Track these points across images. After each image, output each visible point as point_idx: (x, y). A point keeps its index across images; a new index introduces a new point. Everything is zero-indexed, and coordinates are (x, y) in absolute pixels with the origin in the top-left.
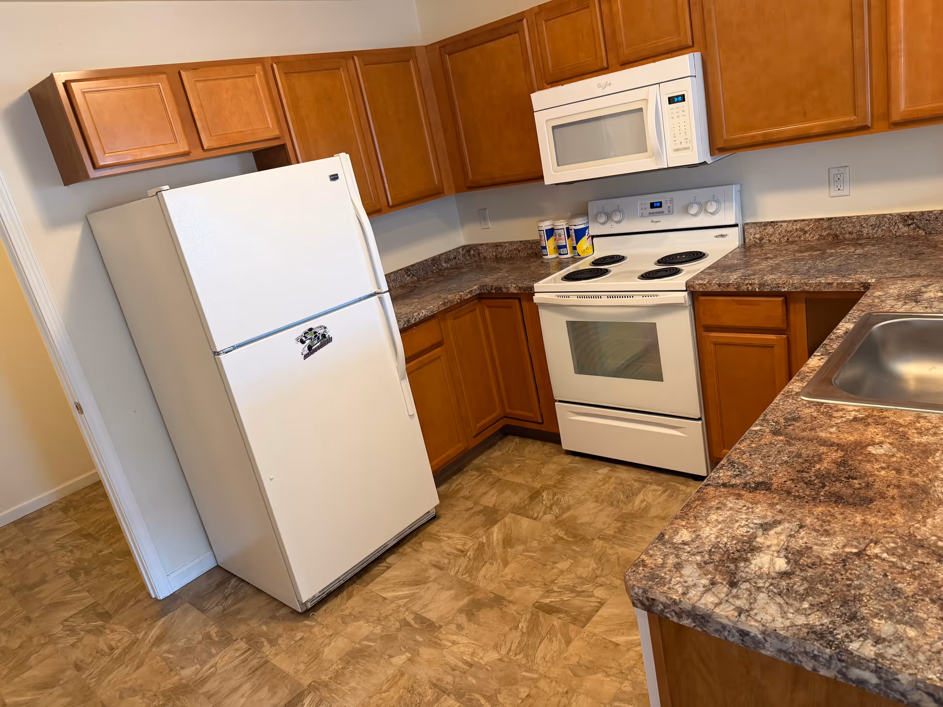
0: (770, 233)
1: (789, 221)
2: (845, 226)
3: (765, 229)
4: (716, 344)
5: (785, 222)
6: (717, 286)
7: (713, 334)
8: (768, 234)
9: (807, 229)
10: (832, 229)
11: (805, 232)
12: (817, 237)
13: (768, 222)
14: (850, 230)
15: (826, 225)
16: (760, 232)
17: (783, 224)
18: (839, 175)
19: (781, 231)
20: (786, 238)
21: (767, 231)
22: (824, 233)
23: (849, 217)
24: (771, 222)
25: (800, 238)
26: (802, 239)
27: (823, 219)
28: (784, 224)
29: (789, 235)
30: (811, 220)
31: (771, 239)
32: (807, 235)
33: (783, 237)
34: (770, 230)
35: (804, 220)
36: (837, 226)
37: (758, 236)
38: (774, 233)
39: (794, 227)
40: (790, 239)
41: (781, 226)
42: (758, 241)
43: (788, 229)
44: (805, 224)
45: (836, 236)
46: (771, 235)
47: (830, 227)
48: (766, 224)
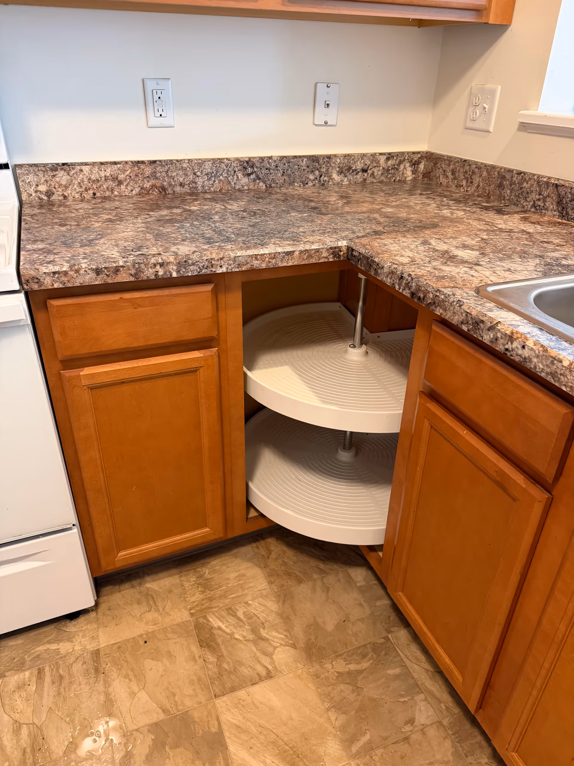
0: (64, 183)
1: (94, 164)
2: (175, 174)
3: (54, 176)
4: (92, 388)
5: (86, 164)
7: (87, 371)
8: (60, 185)
9: (121, 177)
10: (157, 178)
11: (120, 183)
12: (137, 190)
13: (58, 164)
14: (181, 180)
15: (148, 171)
16: (46, 181)
17: (83, 168)
18: (159, 92)
19: (83, 181)
20: (91, 192)
21: (58, 179)
22: (147, 185)
23: (177, 161)
24: (64, 164)
25: (112, 193)
26: (116, 193)
27: (143, 162)
28: (86, 169)
29: (95, 186)
30: (126, 163)
31: (66, 194)
32: (123, 187)
33: (86, 190)
34: (62, 177)
35: (115, 163)
36: (164, 174)
37: (43, 188)
38: (70, 183)
39: (103, 174)
40: (98, 194)
41: (81, 170)
42: (45, 198)
43: (93, 177)
44: (119, 169)
45: (164, 189)
46: (66, 187)
47: (154, 175)
48: (55, 168)
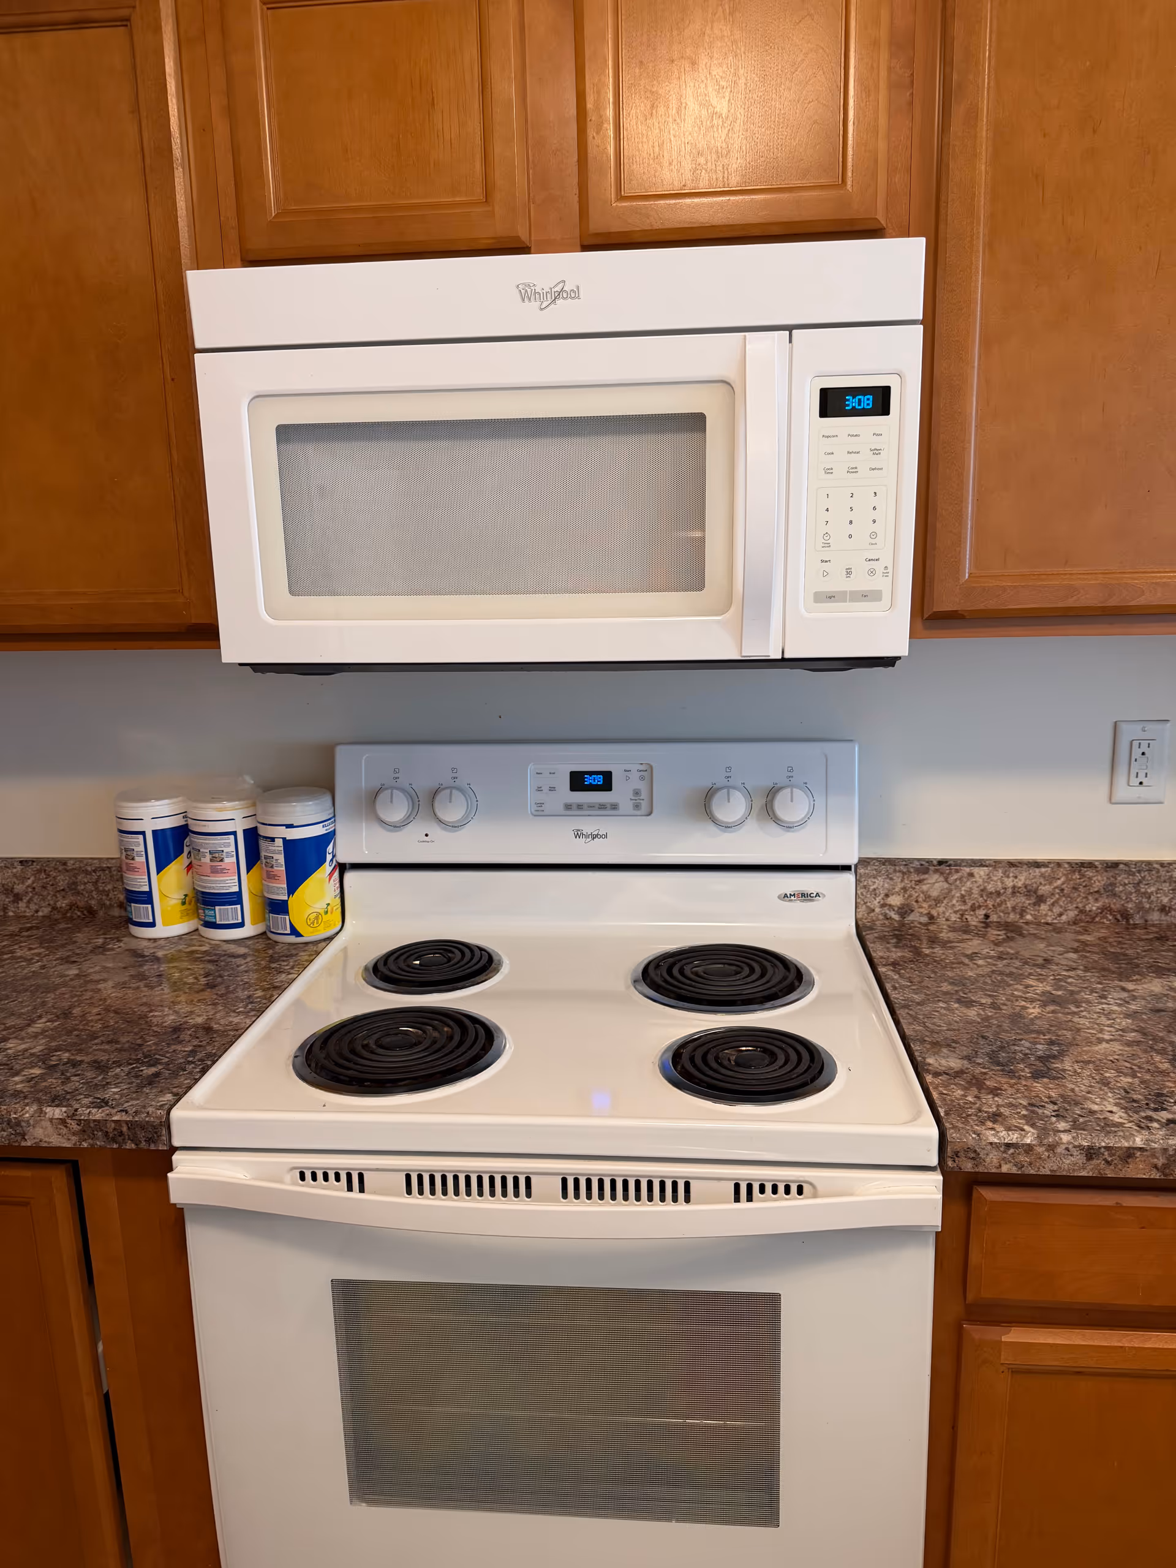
0: (934, 894)
1: (996, 864)
2: (1153, 889)
3: (920, 881)
4: (1015, 1371)
5: (981, 863)
6: (1079, 1158)
7: (1016, 1336)
8: (927, 897)
9: (1045, 889)
10: (1115, 895)
11: (1041, 900)
12: (1072, 914)
13: (929, 862)
14: (1165, 900)
15: (1099, 881)
16: (905, 889)
17: (976, 870)
18: (1144, 744)
19: (970, 892)
20: (981, 912)
21: (925, 888)
22: (1093, 906)
23: (1162, 864)
24: (941, 862)
25: (1022, 916)
26: (1029, 917)
27: (1090, 865)
28: (980, 872)
29: (990, 903)
30: (1059, 864)
31: (934, 913)
32: (1044, 907)
33: (973, 908)
34: (935, 884)
35: (1037, 864)
36: (1130, 888)
37: (896, 900)
38: (947, 895)
39: (1009, 883)
40: (994, 918)
41: (971, 875)
42: (896, 917)
43: (990, 888)
44: (1042, 875)
45: (1126, 915)
46: (938, 901)
47: (1110, 890)
48: (925, 867)
